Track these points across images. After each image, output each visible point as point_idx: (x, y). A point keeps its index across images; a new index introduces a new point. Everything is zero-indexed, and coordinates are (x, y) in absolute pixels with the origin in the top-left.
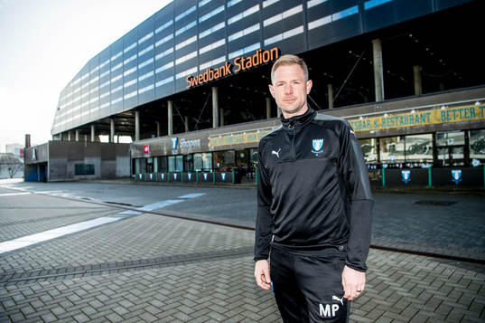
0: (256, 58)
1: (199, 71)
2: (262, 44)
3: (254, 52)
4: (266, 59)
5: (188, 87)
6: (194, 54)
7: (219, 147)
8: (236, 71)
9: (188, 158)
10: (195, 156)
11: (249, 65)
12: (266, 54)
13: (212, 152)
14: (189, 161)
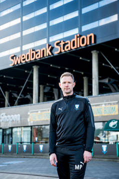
0: (74, 42)
1: (22, 52)
2: (80, 30)
3: (73, 37)
4: (83, 43)
5: (11, 66)
6: (18, 35)
7: (37, 122)
8: (56, 53)
9: (8, 132)
10: (14, 130)
11: (67, 48)
12: (83, 39)
13: (31, 127)
14: (8, 135)
